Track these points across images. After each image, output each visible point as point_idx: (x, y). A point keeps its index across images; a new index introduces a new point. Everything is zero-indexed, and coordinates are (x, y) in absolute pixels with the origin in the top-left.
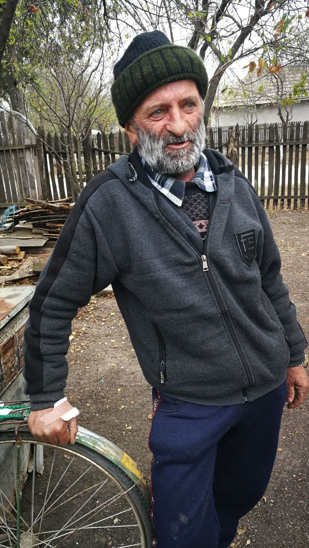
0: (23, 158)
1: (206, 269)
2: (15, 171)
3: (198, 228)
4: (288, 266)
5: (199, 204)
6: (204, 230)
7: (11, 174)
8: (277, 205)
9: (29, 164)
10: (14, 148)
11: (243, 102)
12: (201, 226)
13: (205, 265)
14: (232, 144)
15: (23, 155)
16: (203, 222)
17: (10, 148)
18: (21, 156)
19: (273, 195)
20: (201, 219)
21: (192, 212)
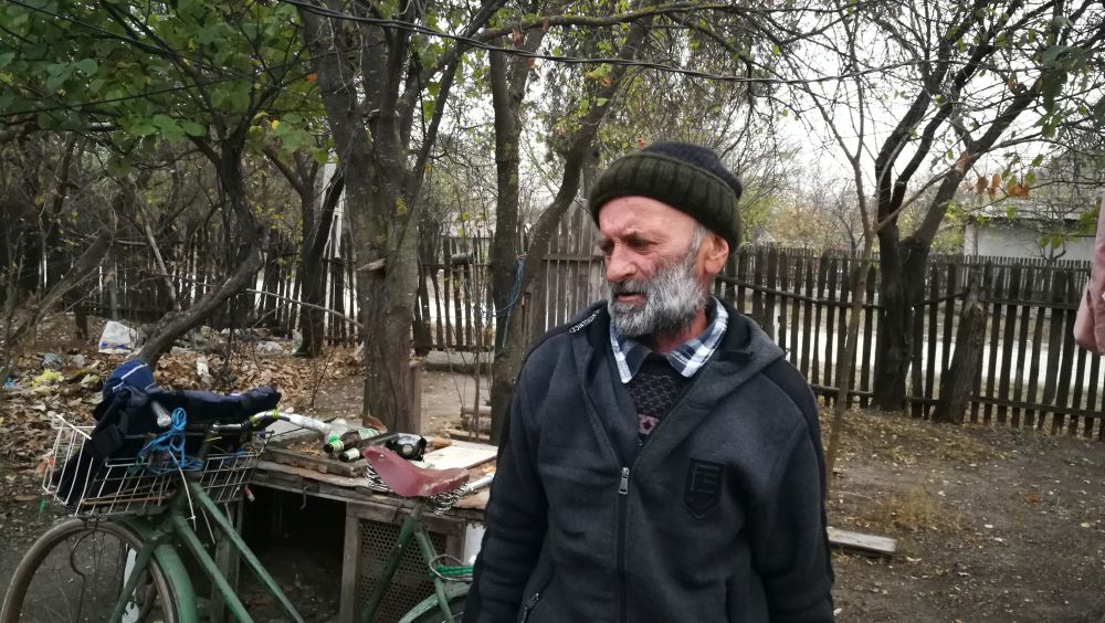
0: (587, 276)
1: (625, 491)
2: (568, 295)
3: (642, 426)
4: (1044, 539)
5: (660, 391)
6: (648, 432)
7: (561, 300)
8: (1061, 425)
9: (594, 286)
10: (574, 259)
11: (1035, 213)
12: (647, 425)
13: (624, 482)
14: (973, 297)
15: (587, 272)
16: (652, 421)
17: (569, 259)
18: (583, 273)
19: (1054, 403)
20: (651, 414)
21: (643, 399)
